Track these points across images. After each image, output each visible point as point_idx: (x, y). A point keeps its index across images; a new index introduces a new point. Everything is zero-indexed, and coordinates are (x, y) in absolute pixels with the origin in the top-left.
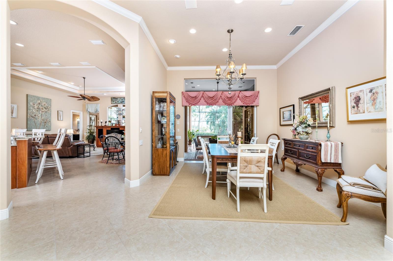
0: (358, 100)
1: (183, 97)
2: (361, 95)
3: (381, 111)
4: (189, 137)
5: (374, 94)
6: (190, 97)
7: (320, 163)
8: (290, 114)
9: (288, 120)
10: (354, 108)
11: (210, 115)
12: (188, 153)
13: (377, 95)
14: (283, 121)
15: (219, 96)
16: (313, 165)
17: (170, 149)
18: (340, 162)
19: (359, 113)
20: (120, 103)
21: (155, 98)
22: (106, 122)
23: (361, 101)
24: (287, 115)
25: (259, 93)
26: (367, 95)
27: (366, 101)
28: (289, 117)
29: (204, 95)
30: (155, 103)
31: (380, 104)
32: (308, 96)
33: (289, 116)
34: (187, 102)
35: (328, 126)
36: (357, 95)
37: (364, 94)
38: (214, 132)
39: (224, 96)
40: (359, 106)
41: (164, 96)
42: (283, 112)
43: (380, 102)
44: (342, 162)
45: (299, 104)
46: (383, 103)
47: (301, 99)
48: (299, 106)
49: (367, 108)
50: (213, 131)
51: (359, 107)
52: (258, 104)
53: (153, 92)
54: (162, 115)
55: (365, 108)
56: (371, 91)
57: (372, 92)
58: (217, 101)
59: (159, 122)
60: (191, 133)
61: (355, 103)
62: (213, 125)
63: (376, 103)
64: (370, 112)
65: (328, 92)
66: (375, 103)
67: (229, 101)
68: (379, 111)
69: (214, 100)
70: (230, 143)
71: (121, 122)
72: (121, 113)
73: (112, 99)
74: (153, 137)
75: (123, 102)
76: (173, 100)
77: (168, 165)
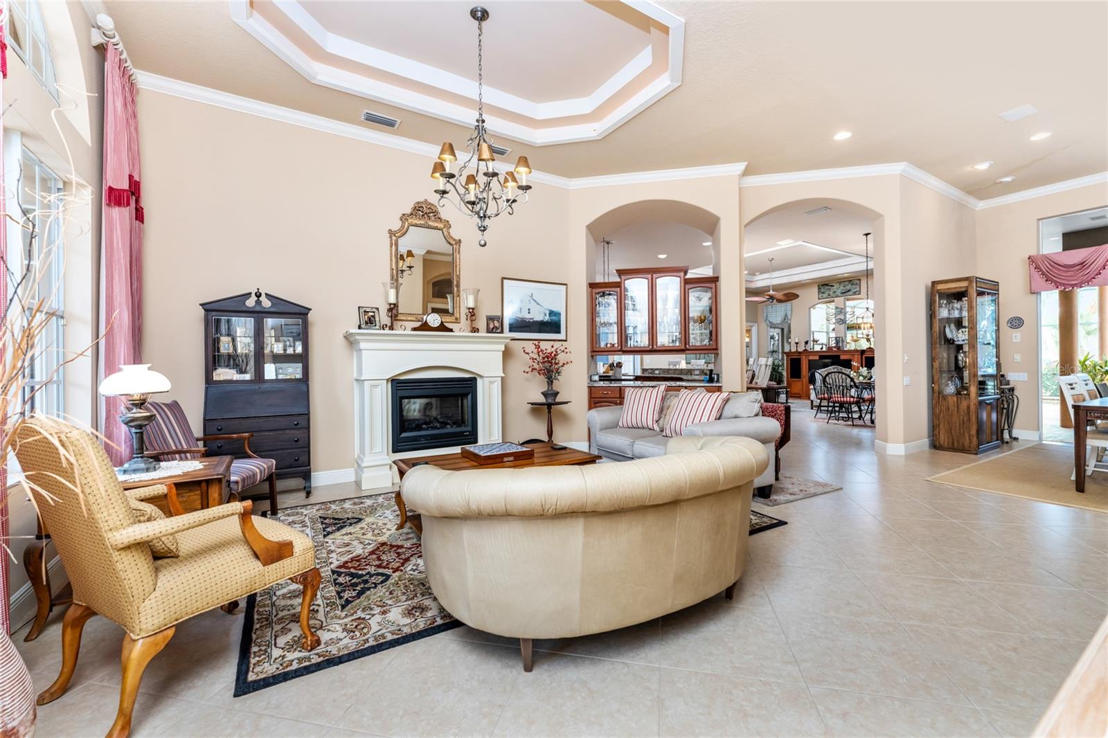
1: (1034, 271)
6: (1062, 266)
20: (839, 294)
21: (939, 293)
22: (806, 343)
30: (937, 304)
34: (1047, 280)
41: (961, 287)
53: (934, 283)
54: (959, 325)
59: (948, 341)
71: (843, 341)
72: (842, 317)
73: (819, 288)
74: (934, 371)
75: (849, 291)
76: (990, 289)
77: (974, 432)
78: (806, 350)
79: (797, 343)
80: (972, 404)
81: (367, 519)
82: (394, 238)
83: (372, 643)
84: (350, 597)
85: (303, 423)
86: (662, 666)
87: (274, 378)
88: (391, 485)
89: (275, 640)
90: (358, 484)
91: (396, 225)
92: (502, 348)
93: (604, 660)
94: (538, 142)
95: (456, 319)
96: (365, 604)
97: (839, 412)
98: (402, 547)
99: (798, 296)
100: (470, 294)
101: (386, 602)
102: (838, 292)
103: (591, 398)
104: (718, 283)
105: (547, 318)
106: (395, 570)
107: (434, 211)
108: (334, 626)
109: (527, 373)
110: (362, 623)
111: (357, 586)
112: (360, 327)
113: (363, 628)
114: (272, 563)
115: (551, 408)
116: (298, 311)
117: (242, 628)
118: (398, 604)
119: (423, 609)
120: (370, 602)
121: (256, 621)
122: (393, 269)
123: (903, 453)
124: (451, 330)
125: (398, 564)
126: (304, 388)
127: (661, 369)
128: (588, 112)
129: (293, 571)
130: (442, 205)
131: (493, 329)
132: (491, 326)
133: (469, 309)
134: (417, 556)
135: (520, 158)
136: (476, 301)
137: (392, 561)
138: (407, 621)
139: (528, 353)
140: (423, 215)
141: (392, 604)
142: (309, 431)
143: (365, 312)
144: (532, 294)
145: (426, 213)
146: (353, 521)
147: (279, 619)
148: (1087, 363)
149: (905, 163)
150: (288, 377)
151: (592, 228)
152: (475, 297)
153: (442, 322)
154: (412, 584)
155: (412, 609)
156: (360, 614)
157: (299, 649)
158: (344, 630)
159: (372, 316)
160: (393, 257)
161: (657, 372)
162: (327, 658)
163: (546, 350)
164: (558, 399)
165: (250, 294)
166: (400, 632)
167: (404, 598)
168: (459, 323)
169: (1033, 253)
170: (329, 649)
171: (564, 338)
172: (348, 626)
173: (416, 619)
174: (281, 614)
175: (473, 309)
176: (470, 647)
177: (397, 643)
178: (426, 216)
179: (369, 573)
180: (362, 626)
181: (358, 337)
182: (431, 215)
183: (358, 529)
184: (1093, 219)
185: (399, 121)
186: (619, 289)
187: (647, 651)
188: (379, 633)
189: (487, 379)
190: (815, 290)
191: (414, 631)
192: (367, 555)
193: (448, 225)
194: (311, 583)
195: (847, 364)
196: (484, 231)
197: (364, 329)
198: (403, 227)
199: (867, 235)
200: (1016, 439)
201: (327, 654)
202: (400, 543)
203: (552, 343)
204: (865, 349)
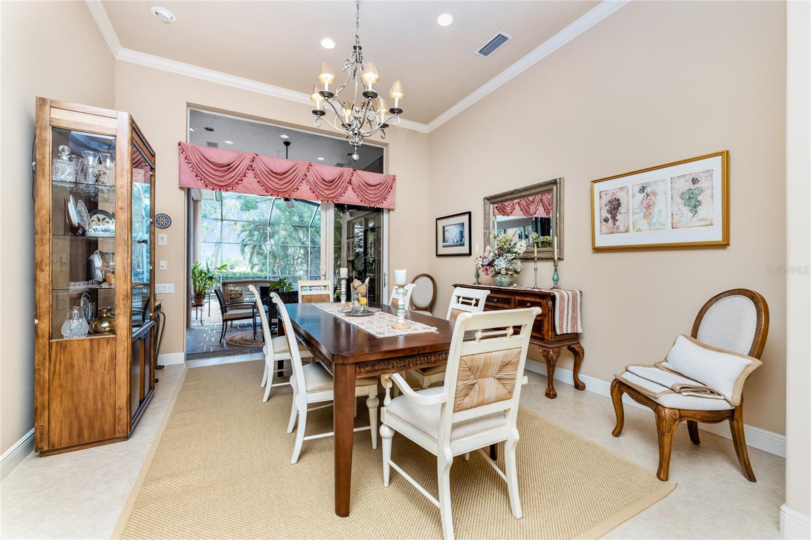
0: (615, 206)
1: (183, 161)
2: (621, 196)
3: (661, 229)
4: (194, 283)
5: (649, 197)
6: (209, 163)
7: (550, 336)
8: (462, 233)
9: (455, 244)
10: (607, 222)
11: (250, 230)
12: (193, 333)
13: (654, 197)
14: (444, 246)
15: (301, 175)
16: (535, 342)
17: (133, 335)
18: (580, 330)
19: (616, 232)
21: (53, 127)
23: (622, 209)
24: (453, 233)
25: (394, 180)
26: (634, 196)
27: (633, 208)
28: (458, 239)
29: (254, 165)
30: (48, 149)
31: (661, 216)
32: (505, 195)
33: (457, 237)
34: (196, 176)
35: (556, 259)
36: (614, 197)
37: (628, 195)
38: (262, 270)
39: (314, 176)
40: (616, 218)
41: (102, 130)
42: (444, 228)
43: (660, 211)
44: (583, 330)
45: (484, 210)
46: (667, 213)
47: (488, 200)
48: (484, 214)
49: (633, 223)
50: (256, 269)
51: (617, 221)
52: (394, 204)
53: (43, 102)
54: (92, 206)
55: (630, 223)
56: (643, 189)
57: (645, 191)
58: (295, 187)
60: (201, 272)
61: (610, 212)
62: (258, 254)
63: (653, 214)
64: (640, 231)
65: (551, 187)
66: (650, 214)
67: (327, 190)
68: (657, 229)
69: (286, 183)
70: (356, 302)
74: (40, 291)
77: (123, 401)
80: (120, 349)
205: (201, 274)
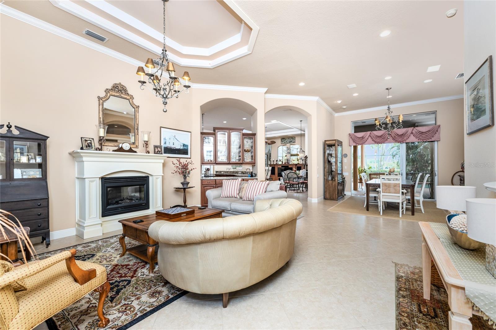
1: (350, 138)
6: (357, 138)
17: (339, 182)
21: (327, 145)
22: (277, 161)
25: (439, 127)
29: (371, 135)
30: (326, 148)
34: (354, 142)
41: (333, 143)
52: (440, 138)
53: (325, 141)
54: (331, 156)
59: (329, 162)
67: (400, 138)
69: (382, 139)
71: (290, 161)
72: (289, 151)
73: (281, 140)
74: (325, 172)
75: (292, 141)
76: (340, 143)
77: (337, 193)
78: (277, 164)
79: (273, 161)
80: (336, 183)
81: (97, 254)
82: (101, 101)
83: (139, 314)
84: (112, 295)
85: (44, 203)
86: (276, 292)
87: (21, 177)
88: (102, 235)
89: (77, 327)
90: (80, 236)
91: (103, 94)
92: (163, 161)
93: (254, 295)
94: (182, 64)
95: (137, 146)
96: (124, 297)
97: (292, 188)
98: (129, 265)
99: (275, 142)
100: (145, 134)
101: (136, 293)
102: (288, 141)
103: (202, 185)
104: (256, 136)
105: (182, 148)
106: (132, 277)
107: (124, 89)
108: (111, 311)
109: (173, 173)
110: (128, 307)
111: (113, 289)
112: (82, 149)
113: (130, 308)
114: (85, 283)
115: (185, 190)
116: (39, 138)
117: (47, 327)
118: (144, 293)
119: (160, 293)
120: (126, 295)
121: (56, 321)
122: (100, 118)
123: (317, 202)
124: (136, 152)
125: (132, 274)
126: (44, 183)
127: (224, 171)
128: (208, 55)
129: (96, 285)
130: (142, 89)
131: (157, 152)
132: (157, 150)
133: (145, 141)
134: (140, 268)
135: (185, 72)
136: (149, 138)
137: (127, 273)
138: (153, 300)
139: (174, 164)
140: (118, 91)
141: (140, 293)
142: (48, 209)
143: (85, 140)
144: (175, 136)
145: (120, 90)
146: (89, 256)
147: (72, 316)
148: (360, 169)
149: (318, 97)
150: (31, 177)
151: (202, 107)
152: (148, 136)
153: (130, 148)
154: (145, 282)
155: (153, 294)
156: (123, 302)
157: (96, 328)
158: (119, 312)
159: (89, 143)
160: (101, 111)
161: (222, 172)
162: (117, 328)
163: (184, 162)
164: (189, 186)
165: (3, 125)
166: (153, 306)
167: (145, 289)
168: (138, 148)
169: (350, 133)
170: (116, 323)
171: (190, 157)
172: (120, 310)
173: (158, 298)
174: (72, 313)
175: (147, 141)
176: (192, 304)
177: (153, 311)
178: (120, 91)
179: (116, 281)
180: (129, 308)
181: (82, 154)
182: (123, 91)
183: (95, 260)
184: (362, 123)
185: (107, 39)
186: (214, 136)
187: (268, 288)
188: (141, 309)
189: (155, 176)
190: (280, 140)
191: (160, 304)
192: (110, 272)
193: (132, 97)
194: (106, 290)
195: (291, 169)
196: (166, 104)
197: (85, 150)
198: (106, 95)
199: (301, 121)
200: (345, 195)
201: (116, 326)
202: (126, 263)
203: (186, 159)
204: (297, 163)
205: (362, 171)
